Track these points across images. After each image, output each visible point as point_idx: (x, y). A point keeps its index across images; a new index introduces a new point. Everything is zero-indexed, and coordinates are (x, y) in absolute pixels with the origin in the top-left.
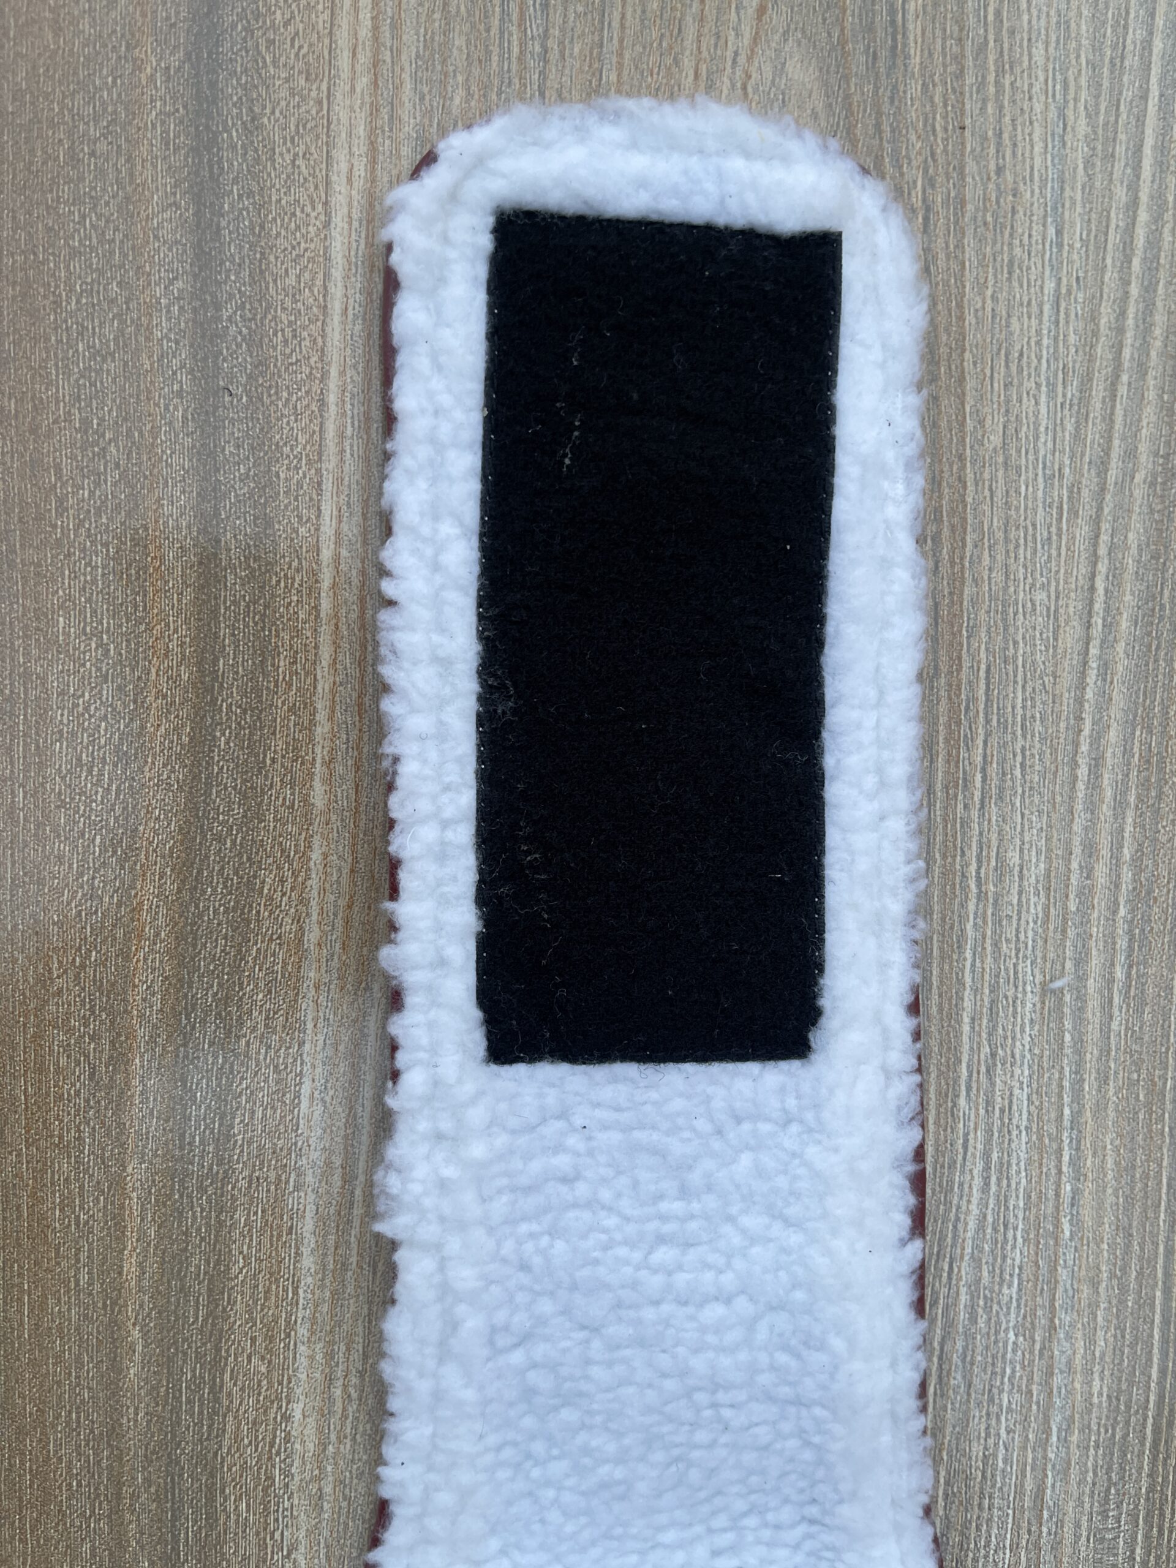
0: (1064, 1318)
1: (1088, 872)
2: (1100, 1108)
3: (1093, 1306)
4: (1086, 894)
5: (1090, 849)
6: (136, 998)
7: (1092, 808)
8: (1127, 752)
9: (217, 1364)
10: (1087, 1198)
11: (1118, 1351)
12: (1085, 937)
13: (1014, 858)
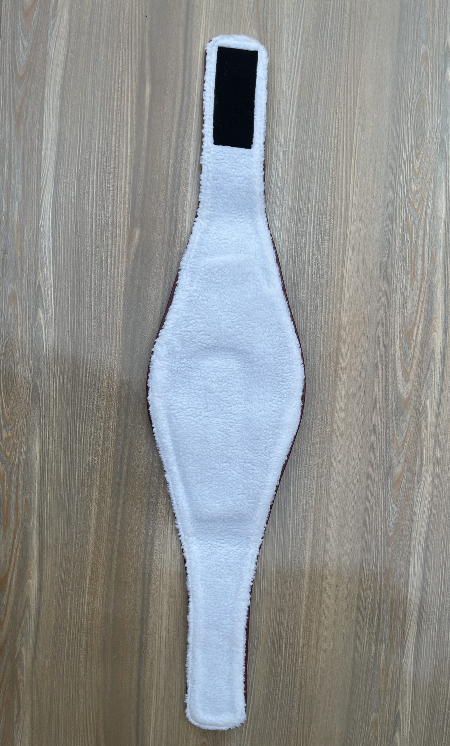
0: (285, 194)
1: (290, 136)
2: (291, 167)
3: (289, 192)
4: (290, 139)
5: (290, 133)
6: (172, 139)
7: (291, 128)
8: (295, 121)
9: (179, 187)
10: (289, 179)
11: (292, 198)
12: (289, 145)
13: (280, 134)
